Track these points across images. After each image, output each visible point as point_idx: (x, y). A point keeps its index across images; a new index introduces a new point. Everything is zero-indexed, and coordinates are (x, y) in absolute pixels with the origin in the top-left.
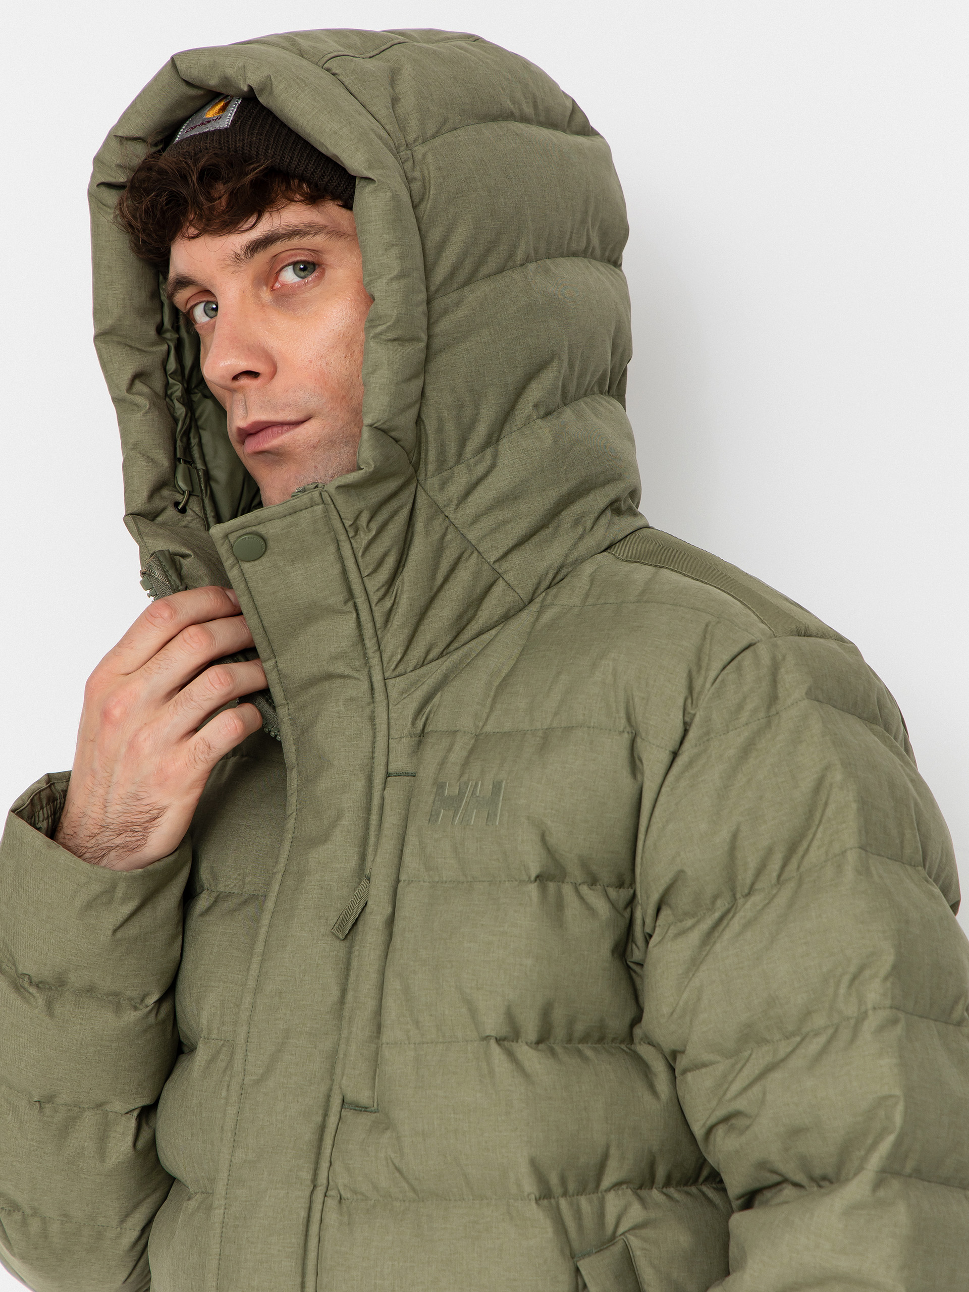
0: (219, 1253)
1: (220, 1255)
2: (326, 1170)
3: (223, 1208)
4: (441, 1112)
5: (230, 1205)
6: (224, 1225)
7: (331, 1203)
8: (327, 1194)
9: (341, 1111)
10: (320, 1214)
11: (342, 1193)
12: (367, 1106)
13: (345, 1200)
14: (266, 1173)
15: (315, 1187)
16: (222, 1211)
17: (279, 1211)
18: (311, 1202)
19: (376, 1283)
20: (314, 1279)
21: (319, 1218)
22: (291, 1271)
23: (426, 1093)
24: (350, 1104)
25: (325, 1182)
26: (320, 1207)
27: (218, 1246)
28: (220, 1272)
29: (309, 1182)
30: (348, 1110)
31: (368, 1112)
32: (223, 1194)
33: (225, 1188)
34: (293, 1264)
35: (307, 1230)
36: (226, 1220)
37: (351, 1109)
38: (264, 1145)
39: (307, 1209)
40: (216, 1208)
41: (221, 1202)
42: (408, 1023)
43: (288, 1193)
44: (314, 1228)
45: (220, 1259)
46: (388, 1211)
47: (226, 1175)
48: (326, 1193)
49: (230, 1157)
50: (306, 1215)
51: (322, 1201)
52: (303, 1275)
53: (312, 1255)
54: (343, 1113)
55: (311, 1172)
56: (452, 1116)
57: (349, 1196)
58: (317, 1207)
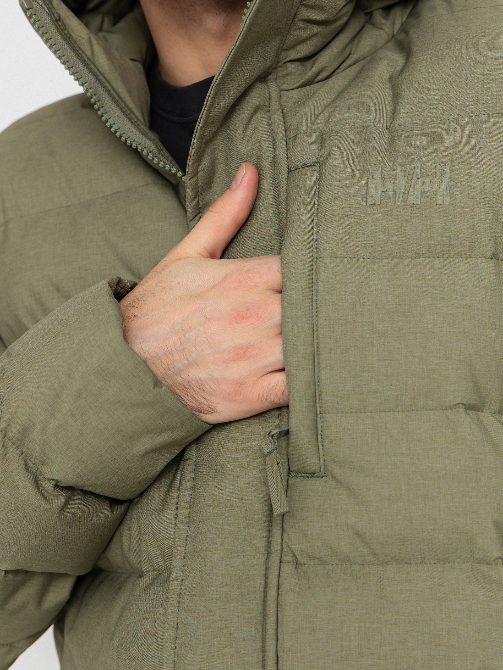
0: (176, 622)
1: (177, 624)
2: (279, 537)
3: (180, 579)
4: (409, 479)
5: (187, 577)
6: (181, 595)
7: (286, 568)
8: (282, 560)
9: (288, 480)
10: (277, 580)
11: (299, 558)
12: (313, 471)
13: (301, 565)
14: (219, 543)
15: (269, 553)
16: (180, 583)
17: (236, 578)
18: (267, 569)
19: (342, 645)
20: (274, 643)
21: (276, 584)
22: (251, 636)
23: (391, 460)
24: (296, 472)
25: (279, 548)
26: (277, 573)
27: (176, 615)
28: (177, 641)
29: (263, 550)
30: (295, 478)
31: (315, 477)
32: (181, 566)
33: (182, 561)
34: (253, 629)
35: (265, 596)
36: (183, 591)
37: (297, 477)
38: (214, 516)
39: (263, 576)
40: (173, 580)
41: (178, 575)
42: (363, 393)
43: (244, 561)
44: (272, 594)
45: (177, 629)
46: (349, 575)
47: (183, 549)
48: (281, 558)
49: (186, 532)
50: (263, 582)
51: (277, 567)
52: (264, 640)
53: (271, 620)
54: (291, 481)
55: (265, 539)
56: (421, 481)
57: (306, 561)
58: (274, 573)
